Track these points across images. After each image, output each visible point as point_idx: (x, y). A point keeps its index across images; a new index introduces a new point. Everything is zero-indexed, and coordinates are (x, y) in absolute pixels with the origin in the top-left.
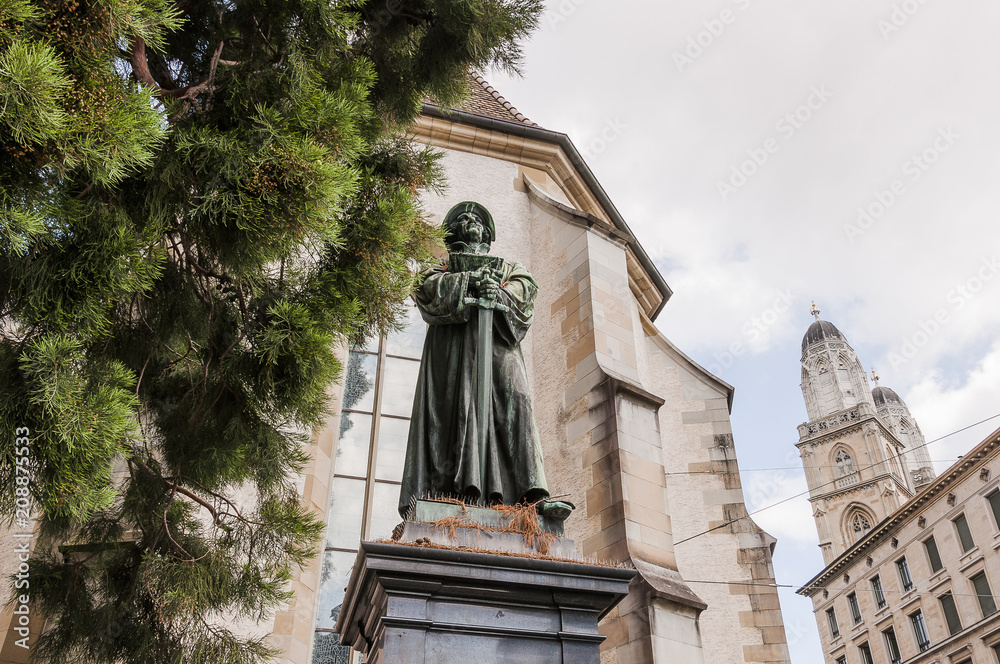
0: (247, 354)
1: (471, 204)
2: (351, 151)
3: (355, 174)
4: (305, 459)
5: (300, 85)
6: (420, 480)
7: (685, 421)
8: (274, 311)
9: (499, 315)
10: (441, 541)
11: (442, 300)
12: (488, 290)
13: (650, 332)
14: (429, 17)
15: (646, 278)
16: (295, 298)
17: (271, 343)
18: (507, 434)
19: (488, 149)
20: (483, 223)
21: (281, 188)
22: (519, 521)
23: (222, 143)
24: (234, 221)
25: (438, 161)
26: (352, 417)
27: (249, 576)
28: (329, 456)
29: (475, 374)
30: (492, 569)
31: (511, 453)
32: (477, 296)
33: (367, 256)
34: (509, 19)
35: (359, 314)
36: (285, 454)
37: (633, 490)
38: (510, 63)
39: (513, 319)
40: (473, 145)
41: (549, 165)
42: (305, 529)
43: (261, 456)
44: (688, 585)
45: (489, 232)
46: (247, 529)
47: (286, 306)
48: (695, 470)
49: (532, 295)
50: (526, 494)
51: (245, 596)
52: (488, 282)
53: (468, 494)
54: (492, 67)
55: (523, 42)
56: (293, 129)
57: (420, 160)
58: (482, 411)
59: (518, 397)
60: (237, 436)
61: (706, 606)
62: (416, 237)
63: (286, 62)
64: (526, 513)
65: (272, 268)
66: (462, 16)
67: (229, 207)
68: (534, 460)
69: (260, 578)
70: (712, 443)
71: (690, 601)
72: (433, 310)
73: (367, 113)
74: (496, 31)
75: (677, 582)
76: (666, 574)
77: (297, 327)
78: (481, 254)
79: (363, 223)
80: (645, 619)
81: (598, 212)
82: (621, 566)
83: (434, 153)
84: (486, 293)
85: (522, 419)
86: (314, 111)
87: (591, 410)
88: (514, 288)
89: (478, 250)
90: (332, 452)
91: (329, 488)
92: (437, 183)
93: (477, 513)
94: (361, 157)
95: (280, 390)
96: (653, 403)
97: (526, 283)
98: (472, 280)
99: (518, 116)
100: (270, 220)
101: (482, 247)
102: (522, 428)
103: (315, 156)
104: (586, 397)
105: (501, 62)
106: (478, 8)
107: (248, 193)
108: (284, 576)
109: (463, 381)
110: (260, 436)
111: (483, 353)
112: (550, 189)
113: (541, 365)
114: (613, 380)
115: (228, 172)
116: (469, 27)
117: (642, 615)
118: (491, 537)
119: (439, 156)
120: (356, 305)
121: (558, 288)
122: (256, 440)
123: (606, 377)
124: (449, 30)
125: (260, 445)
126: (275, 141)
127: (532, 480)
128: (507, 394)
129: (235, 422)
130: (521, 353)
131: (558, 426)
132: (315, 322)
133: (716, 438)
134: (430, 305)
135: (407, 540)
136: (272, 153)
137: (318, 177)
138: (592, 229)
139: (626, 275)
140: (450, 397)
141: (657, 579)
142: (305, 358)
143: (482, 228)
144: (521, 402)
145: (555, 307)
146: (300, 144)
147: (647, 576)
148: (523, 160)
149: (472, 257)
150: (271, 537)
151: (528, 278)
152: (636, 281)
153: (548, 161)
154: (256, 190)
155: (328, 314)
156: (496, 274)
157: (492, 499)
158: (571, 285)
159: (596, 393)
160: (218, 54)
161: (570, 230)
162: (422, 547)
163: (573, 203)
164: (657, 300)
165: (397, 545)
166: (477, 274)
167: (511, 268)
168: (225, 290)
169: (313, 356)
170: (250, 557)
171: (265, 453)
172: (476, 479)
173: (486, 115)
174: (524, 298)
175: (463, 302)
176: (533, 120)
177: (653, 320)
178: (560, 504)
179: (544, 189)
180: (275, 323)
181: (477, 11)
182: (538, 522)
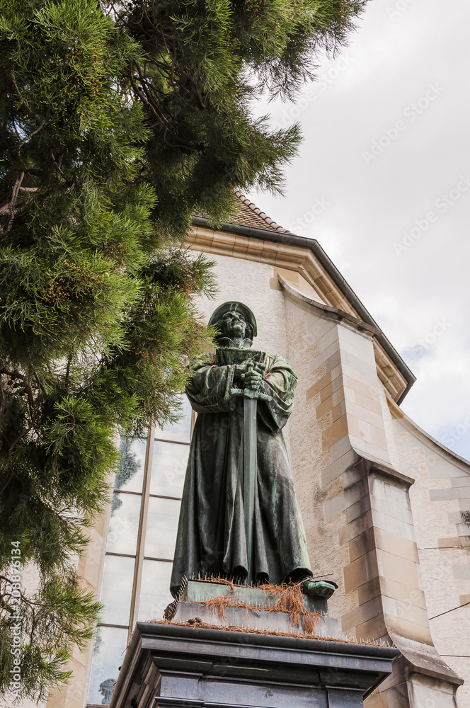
0: (32, 444)
1: (234, 304)
2: (135, 264)
3: (137, 282)
4: (85, 542)
5: (92, 208)
6: (191, 560)
7: (433, 499)
8: (61, 407)
9: (262, 404)
10: (211, 621)
11: (210, 390)
12: (252, 382)
13: (397, 415)
14: (201, 147)
15: (391, 366)
16: (80, 394)
17: (57, 436)
18: (271, 516)
19: (246, 253)
20: (246, 321)
21: (73, 297)
22: (285, 601)
23: (24, 260)
24: (31, 328)
25: (209, 269)
26: (121, 497)
27: (30, 657)
28: (102, 535)
29: (241, 460)
30: (260, 649)
31: (276, 534)
32: (242, 387)
33: (146, 355)
34: (271, 148)
35: (137, 408)
36: (67, 537)
37: (388, 565)
38: (272, 184)
39: (276, 408)
40: (233, 250)
41: (301, 266)
42: (83, 609)
43: (45, 540)
44: (444, 659)
45: (251, 328)
46: (30, 610)
47: (72, 402)
48: (444, 546)
49: (292, 386)
50: (292, 574)
51: (26, 676)
52: (252, 374)
53: (237, 575)
54: (257, 188)
55: (284, 167)
56: (84, 246)
57: (193, 269)
58: (248, 494)
59: (282, 481)
60: (21, 521)
61: (462, 682)
62: (189, 336)
63: (78, 188)
64: (292, 592)
65: (59, 365)
66: (230, 146)
67: (27, 316)
68: (298, 541)
69: (40, 658)
70: (459, 519)
71: (447, 677)
72: (202, 400)
73: (149, 231)
74: (260, 158)
75: (434, 657)
76: (422, 649)
77: (81, 420)
78: (245, 349)
79: (143, 325)
80: (404, 694)
81: (346, 307)
82: (383, 645)
83: (205, 262)
84: (250, 384)
85: (285, 501)
86: (103, 230)
87: (346, 490)
88: (275, 379)
89: (241, 345)
90: (104, 531)
91: (100, 567)
92: (208, 288)
93: (245, 593)
94: (143, 268)
95: (64, 479)
96: (402, 482)
97: (287, 374)
98: (238, 372)
99: (273, 225)
100: (62, 326)
101: (246, 342)
102: (286, 510)
103: (104, 269)
104: (341, 478)
105: (265, 184)
106: (246, 140)
107: (44, 303)
108: (63, 655)
109: (230, 466)
110: (43, 521)
111: (248, 440)
112: (302, 287)
113: (298, 447)
114: (365, 461)
115: (27, 285)
116: (237, 156)
117: (401, 690)
118: (258, 616)
119: (211, 264)
120: (135, 399)
121: (312, 376)
122: (40, 525)
123: (360, 458)
124: (220, 159)
125: (44, 529)
126: (68, 256)
127: (296, 560)
128: (271, 478)
129: (22, 507)
130: (283, 439)
131: (315, 505)
132: (98, 416)
133: (463, 514)
134: (199, 396)
135: (179, 619)
136: (67, 268)
137: (105, 288)
138: (342, 323)
139: (375, 364)
140: (217, 480)
141: (414, 654)
142: (88, 449)
143: (245, 325)
144: (285, 485)
145: (310, 394)
146: (90, 259)
147: (404, 651)
148: (278, 262)
149: (237, 351)
150: (52, 619)
151: (288, 370)
152: (382, 368)
153: (300, 263)
154: (51, 300)
155: (109, 408)
156: (259, 366)
157: (259, 579)
158: (325, 373)
159: (351, 474)
160: (18, 183)
161: (322, 324)
162: (194, 628)
163: (323, 299)
164: (402, 385)
165: (170, 626)
166: (242, 366)
167: (272, 361)
168: (16, 386)
169: (95, 447)
170: (31, 637)
171: (48, 537)
172: (244, 560)
173: (244, 224)
174: (285, 388)
175: (230, 392)
176: (285, 228)
177: (399, 403)
178: (324, 584)
179: (297, 287)
180: (61, 417)
181: (244, 143)
182: (303, 602)
